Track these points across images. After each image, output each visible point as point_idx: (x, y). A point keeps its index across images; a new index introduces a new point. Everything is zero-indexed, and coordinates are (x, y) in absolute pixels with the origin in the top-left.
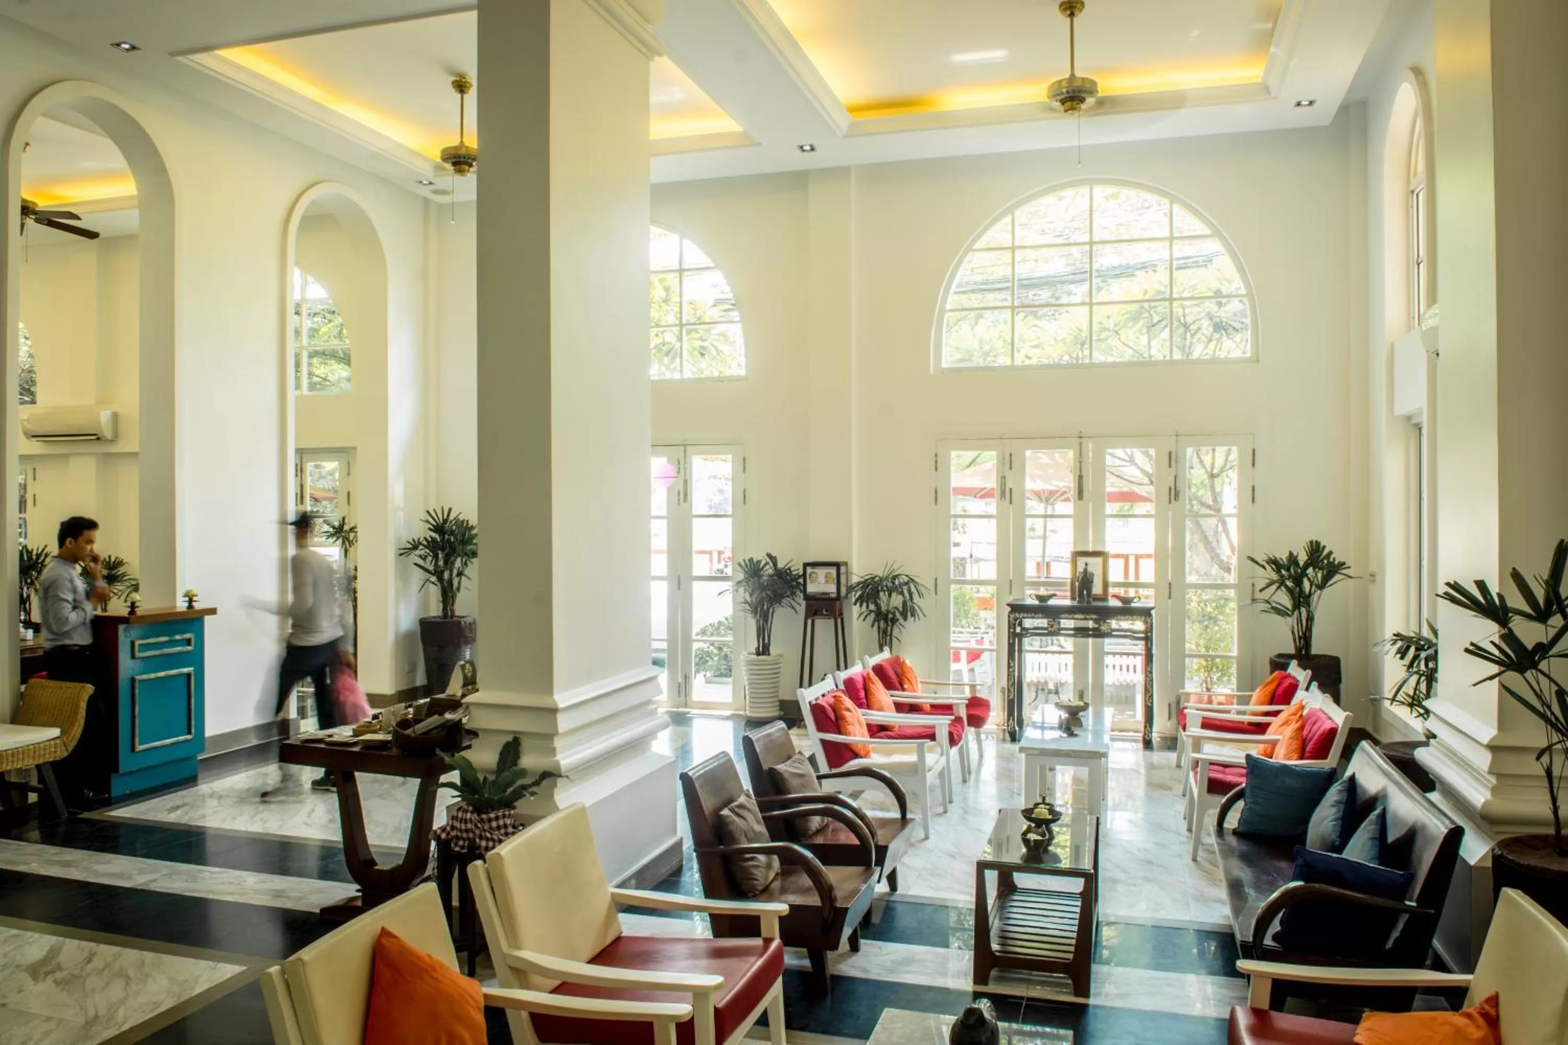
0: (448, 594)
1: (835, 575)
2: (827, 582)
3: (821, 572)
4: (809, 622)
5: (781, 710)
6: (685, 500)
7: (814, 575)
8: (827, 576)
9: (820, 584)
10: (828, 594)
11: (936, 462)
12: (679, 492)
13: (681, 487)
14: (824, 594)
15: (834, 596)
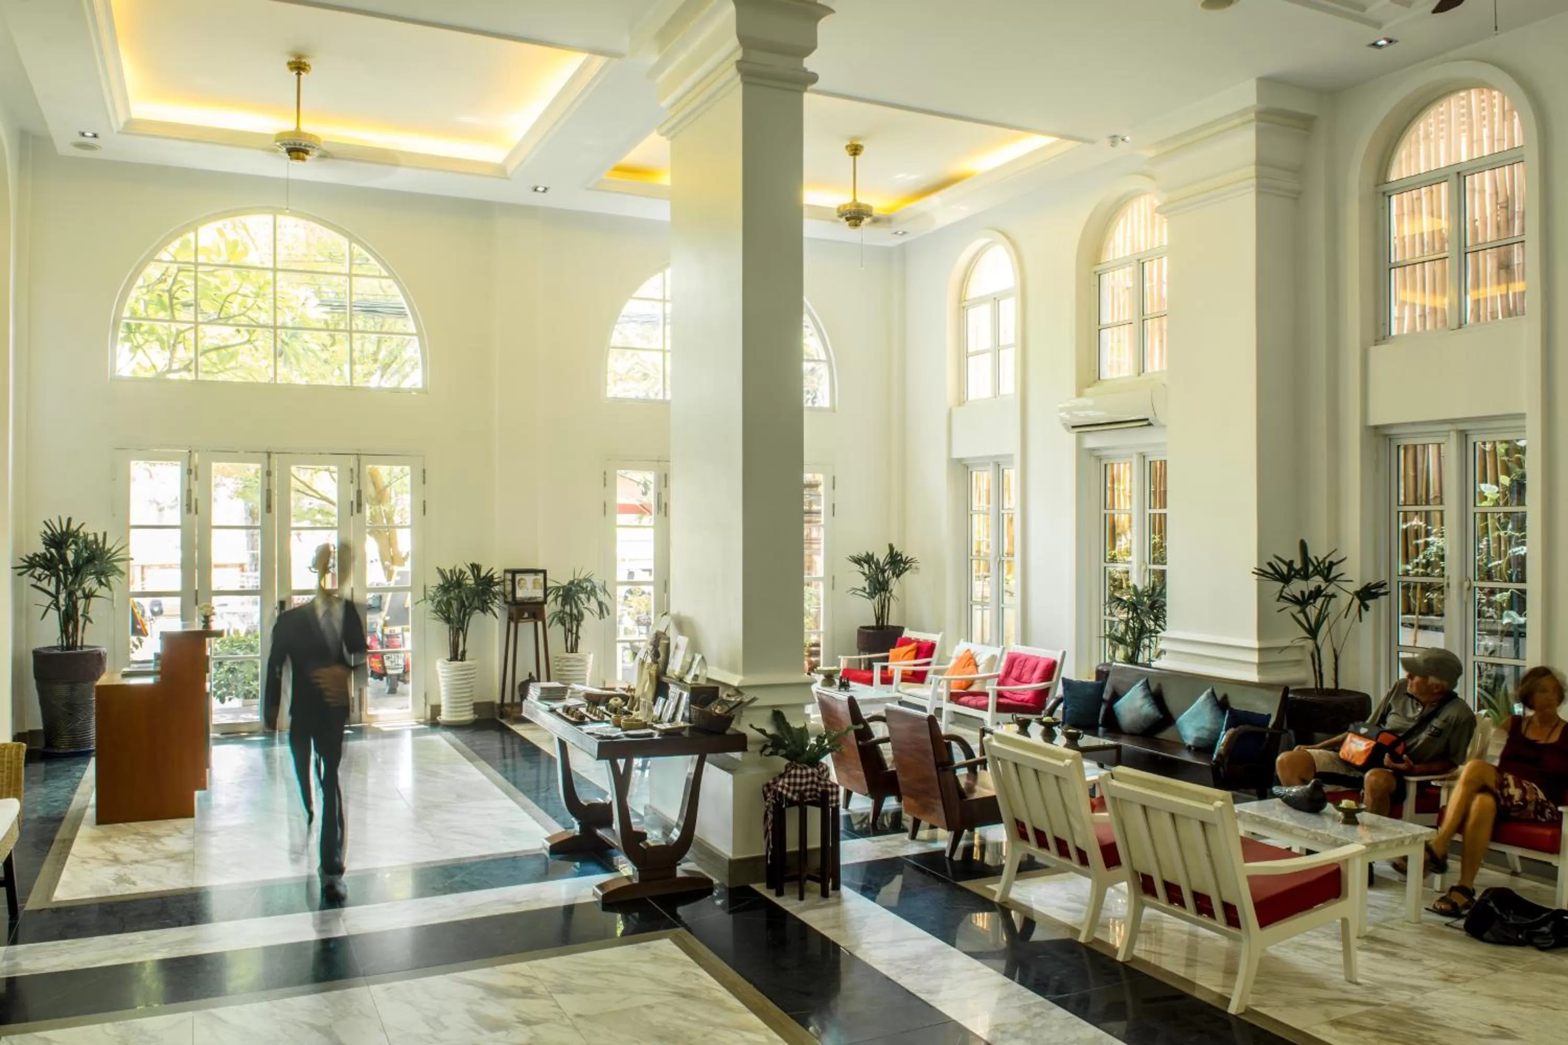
0: (69, 618)
1: (542, 581)
2: (534, 588)
3: (529, 578)
4: (512, 625)
5: (475, 713)
6: (359, 511)
7: (522, 582)
8: (535, 582)
9: (528, 589)
10: (535, 598)
11: (605, 479)
12: (352, 502)
13: (353, 497)
14: (530, 598)
15: (541, 599)
